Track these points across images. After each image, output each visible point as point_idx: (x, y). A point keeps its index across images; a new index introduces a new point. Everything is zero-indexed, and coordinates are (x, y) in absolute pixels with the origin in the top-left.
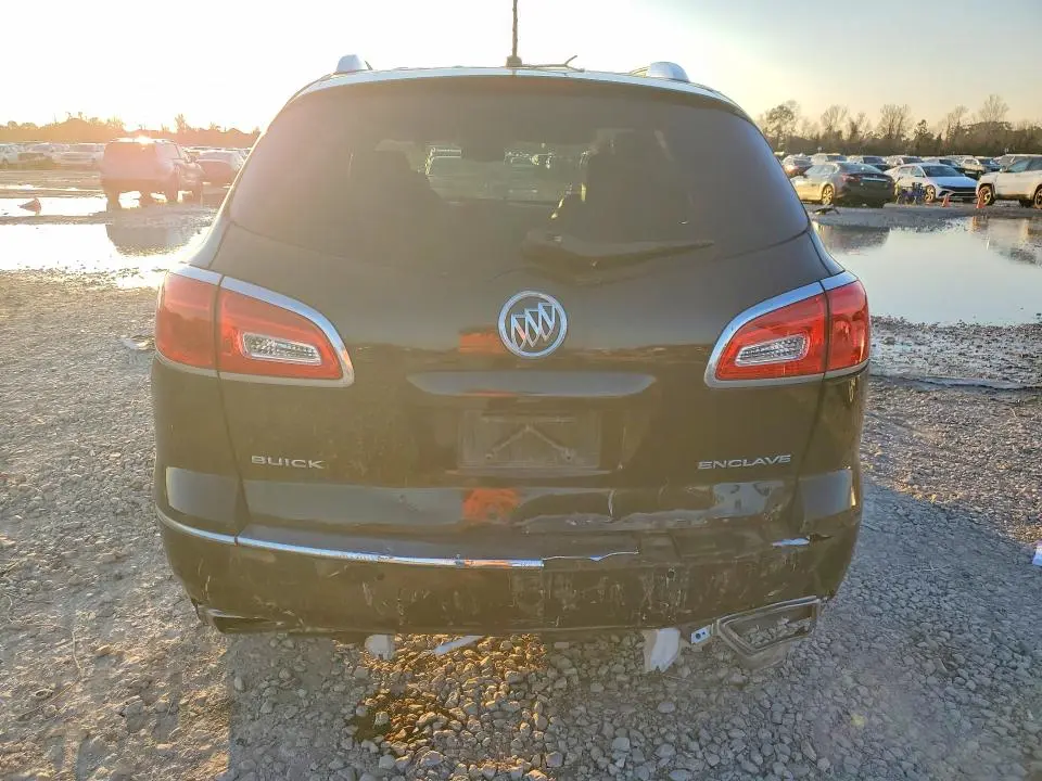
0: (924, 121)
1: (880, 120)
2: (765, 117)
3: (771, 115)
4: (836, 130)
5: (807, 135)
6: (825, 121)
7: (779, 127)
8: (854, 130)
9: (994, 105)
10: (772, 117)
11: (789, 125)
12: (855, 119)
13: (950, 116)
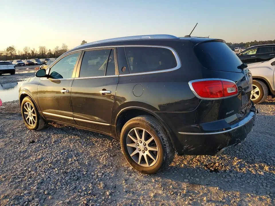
0: (50, 50)
1: (39, 50)
2: (6, 50)
3: (7, 49)
4: (28, 53)
5: (20, 54)
6: (24, 51)
7: (11, 53)
8: (33, 52)
9: (64, 46)
10: (8, 50)
11: (14, 52)
12: (33, 50)
13: (56, 48)
